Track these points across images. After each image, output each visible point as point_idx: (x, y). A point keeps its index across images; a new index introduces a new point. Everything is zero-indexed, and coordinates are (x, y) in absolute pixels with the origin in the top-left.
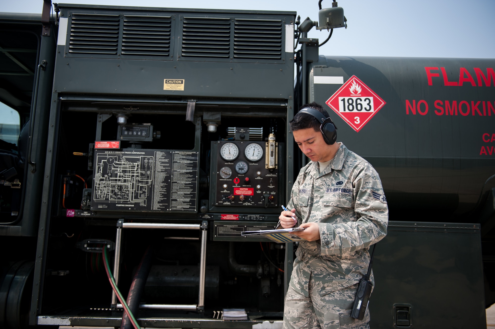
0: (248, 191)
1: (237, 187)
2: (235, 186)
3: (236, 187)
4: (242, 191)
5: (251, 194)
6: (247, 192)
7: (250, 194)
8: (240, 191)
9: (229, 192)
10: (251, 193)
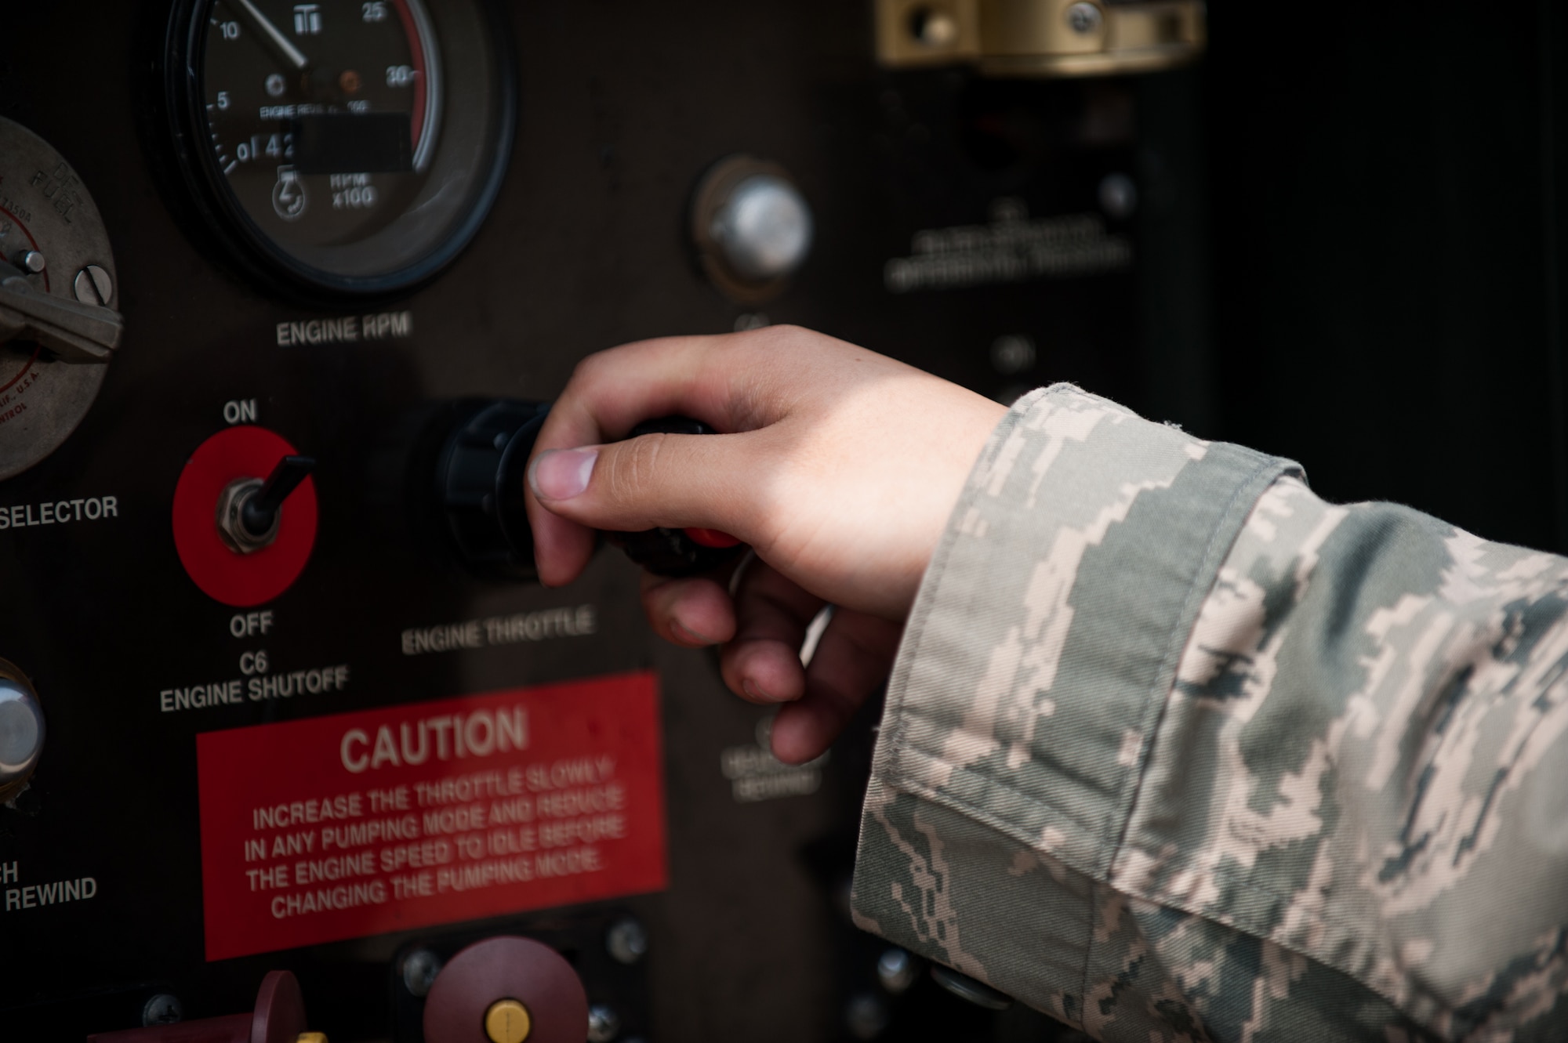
0: (538, 777)
1: (261, 690)
2: (226, 693)
3: (248, 713)
4: (398, 798)
5: (605, 846)
6: (517, 811)
7: (587, 859)
8: (351, 805)
9: (80, 889)
10: (611, 826)
